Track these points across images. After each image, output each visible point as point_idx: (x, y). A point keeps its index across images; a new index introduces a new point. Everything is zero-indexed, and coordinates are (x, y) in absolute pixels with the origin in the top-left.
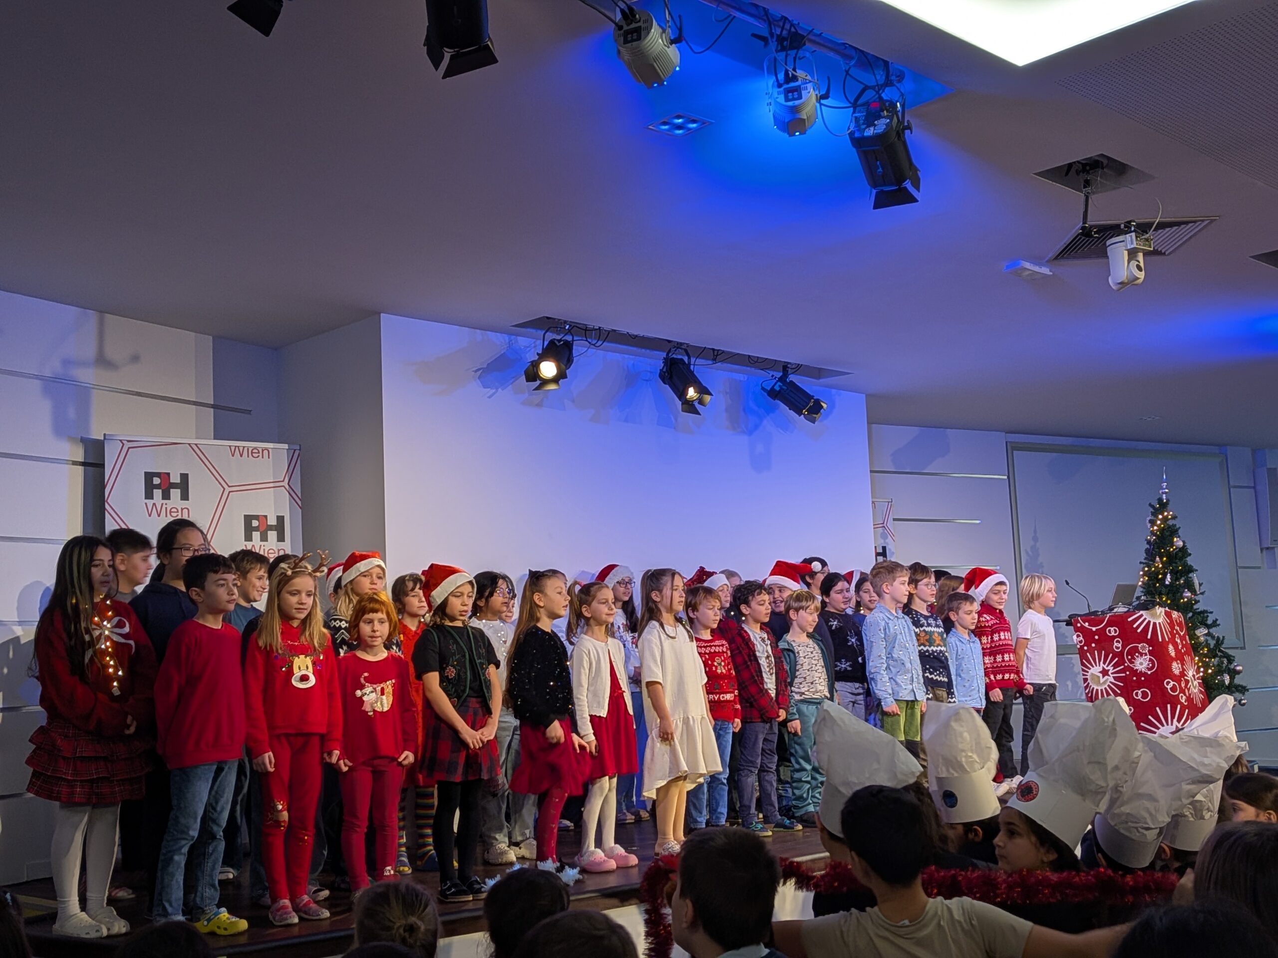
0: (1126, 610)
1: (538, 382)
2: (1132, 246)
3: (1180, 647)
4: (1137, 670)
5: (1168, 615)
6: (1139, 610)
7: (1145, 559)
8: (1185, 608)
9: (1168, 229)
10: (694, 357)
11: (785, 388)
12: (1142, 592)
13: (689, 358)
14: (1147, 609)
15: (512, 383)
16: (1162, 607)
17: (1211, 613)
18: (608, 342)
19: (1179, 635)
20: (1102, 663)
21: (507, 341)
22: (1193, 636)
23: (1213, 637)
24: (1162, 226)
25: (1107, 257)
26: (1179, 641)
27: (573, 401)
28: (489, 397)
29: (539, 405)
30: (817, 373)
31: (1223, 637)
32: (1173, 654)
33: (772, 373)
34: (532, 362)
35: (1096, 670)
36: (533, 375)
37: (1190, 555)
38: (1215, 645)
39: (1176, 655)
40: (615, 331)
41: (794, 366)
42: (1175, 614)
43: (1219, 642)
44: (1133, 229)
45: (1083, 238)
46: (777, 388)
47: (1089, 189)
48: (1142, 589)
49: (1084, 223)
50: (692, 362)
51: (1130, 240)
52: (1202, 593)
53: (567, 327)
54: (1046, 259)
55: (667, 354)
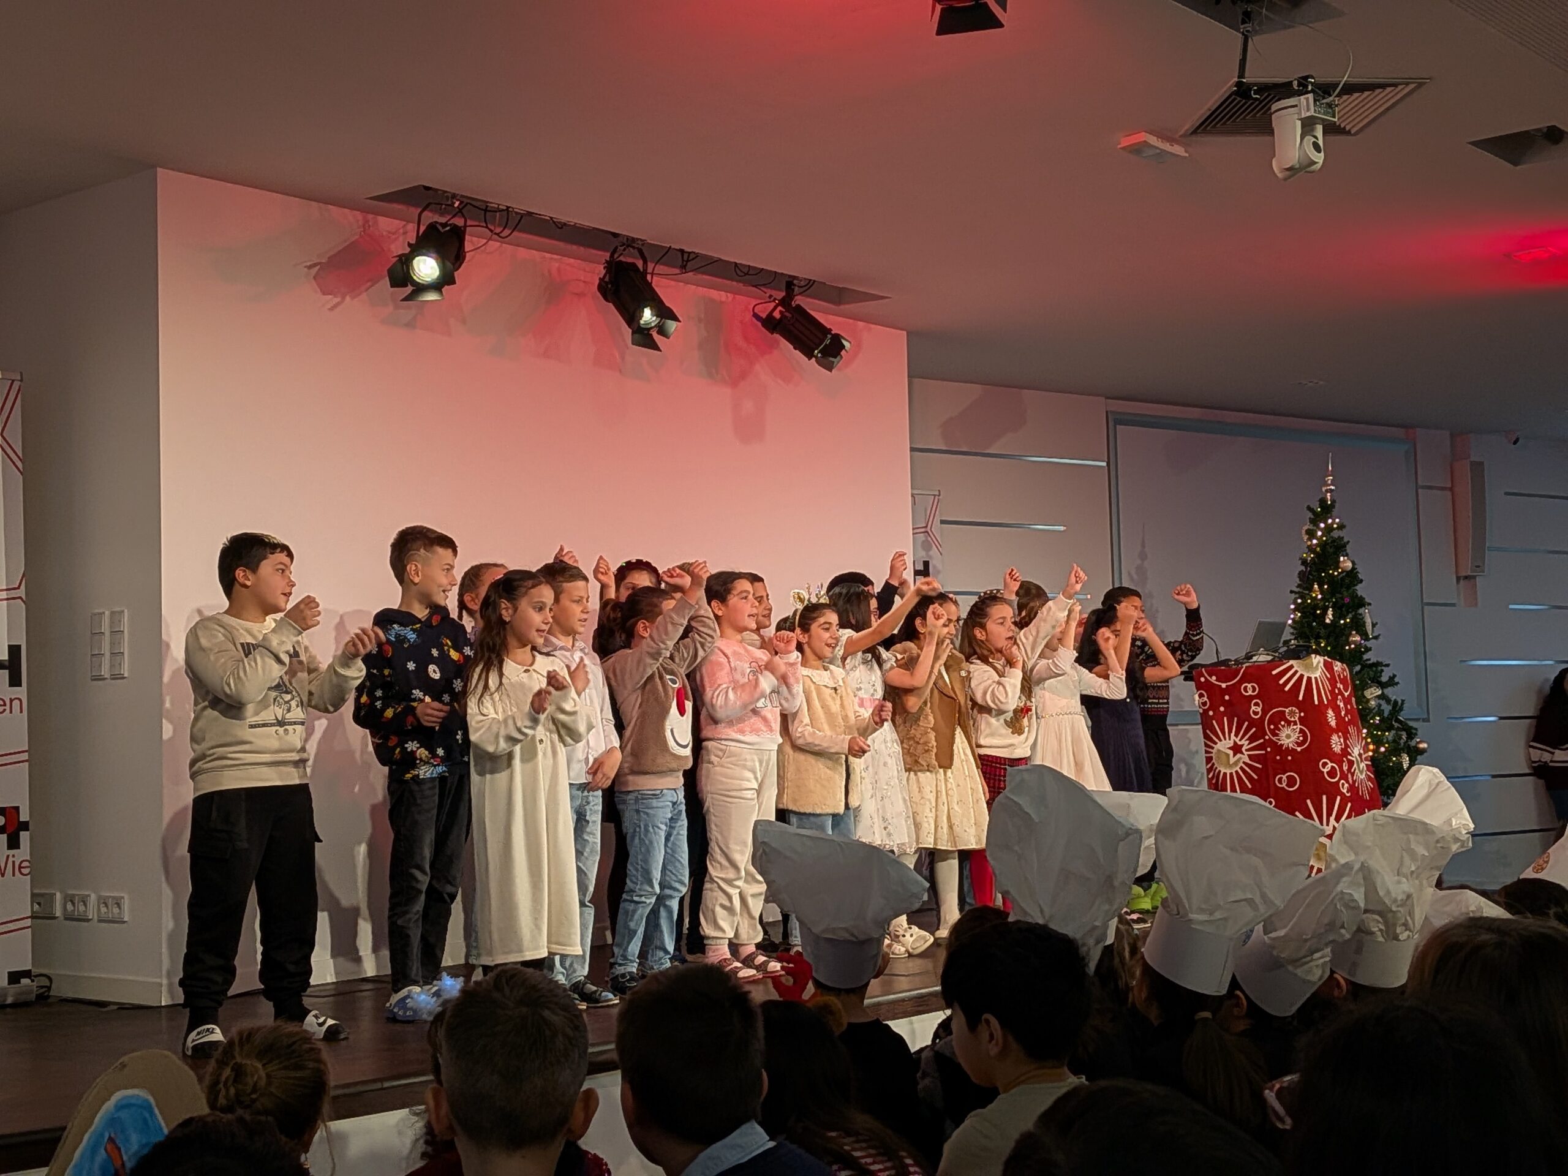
0: (1269, 658)
1: (409, 289)
2: (1308, 114)
3: (1343, 713)
4: (1282, 745)
5: (1328, 666)
6: (1289, 659)
7: (1299, 586)
8: (1353, 658)
9: (1356, 95)
10: (652, 262)
11: (787, 314)
12: (1292, 634)
13: (645, 262)
14: (1298, 658)
15: (367, 290)
16: (1320, 655)
17: (1387, 665)
18: (520, 231)
19: (1343, 695)
20: (1233, 734)
21: (361, 223)
22: (1361, 699)
23: (1388, 701)
24: (1349, 89)
25: (1271, 132)
26: (1342, 705)
27: (464, 322)
28: (332, 309)
29: (411, 325)
30: (838, 296)
31: (1403, 701)
32: (1333, 723)
33: (769, 292)
34: (400, 256)
35: (1223, 745)
36: (401, 276)
37: (1361, 581)
38: (1391, 713)
39: (1337, 724)
40: (530, 214)
41: (803, 283)
42: (1338, 666)
43: (1397, 708)
44: (1310, 88)
45: (1239, 99)
46: (777, 315)
47: (1248, 27)
48: (1292, 630)
49: (1241, 75)
51: (1306, 106)
52: (1376, 638)
53: (457, 204)
54: (1182, 132)
55: (612, 256)
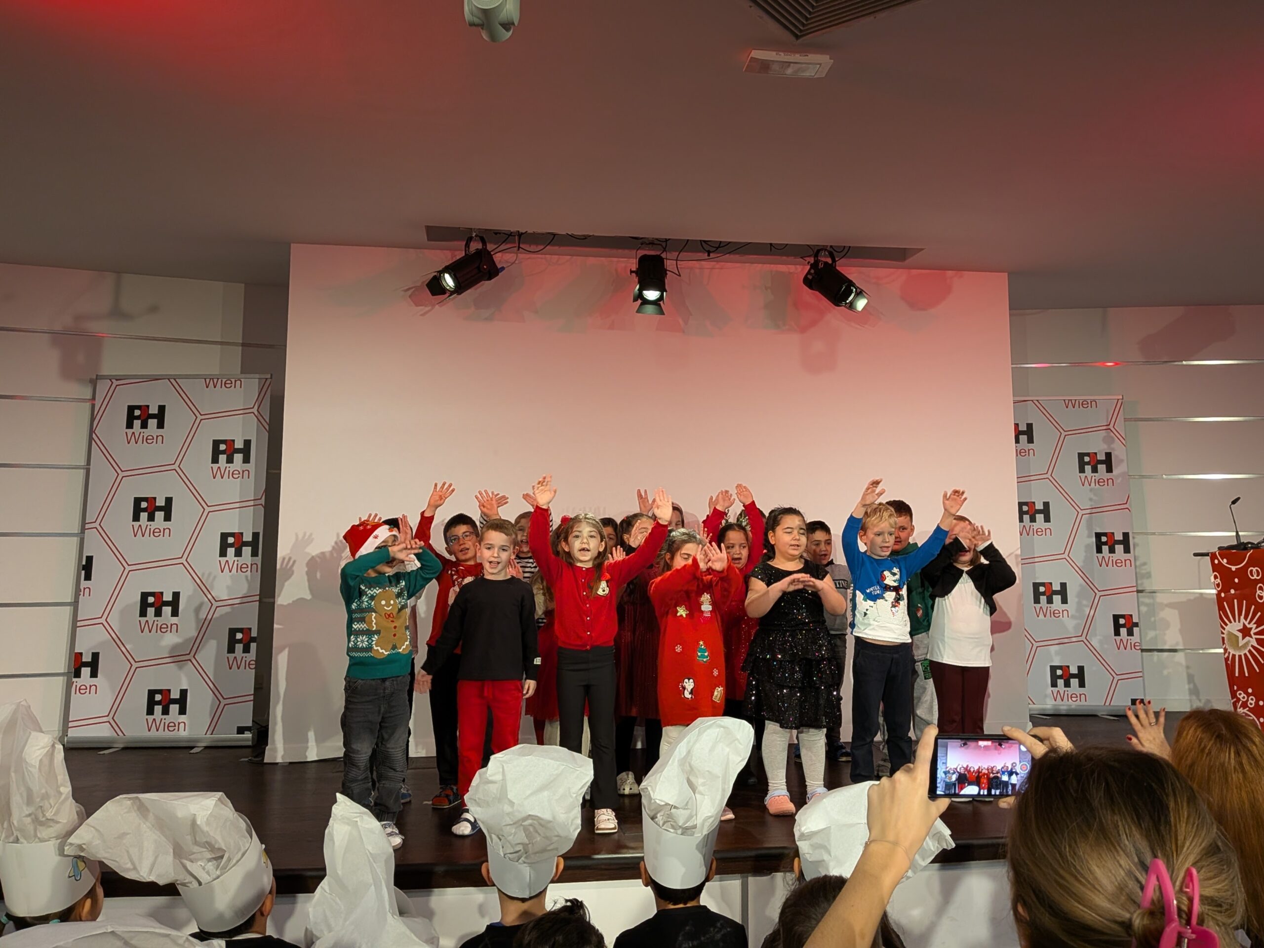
20: (1242, 617)
35: (1234, 627)
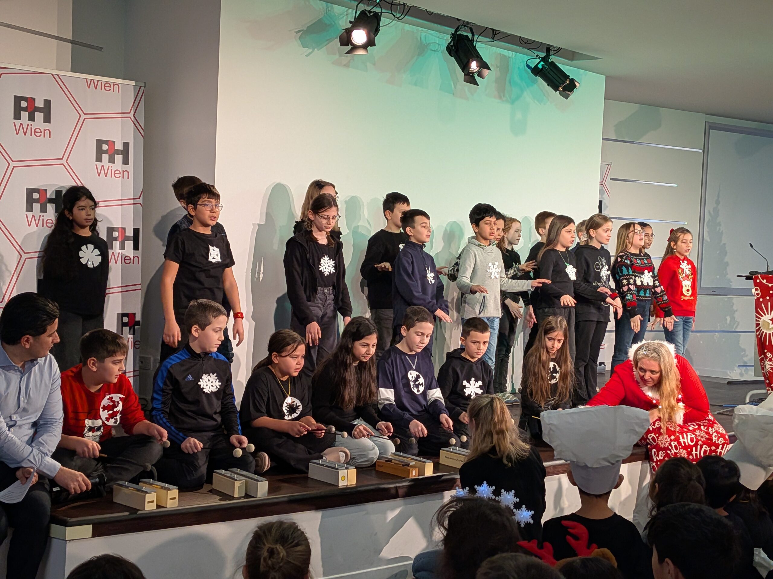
10: (477, 35)
11: (546, 66)
13: (473, 35)
15: (327, 45)
18: (409, 15)
21: (325, 8)
27: (374, 64)
28: (307, 56)
30: (572, 55)
33: (537, 53)
34: (346, 29)
36: (345, 39)
40: (414, 7)
41: (555, 49)
46: (540, 66)
50: (475, 39)
53: (378, 1)
55: (456, 31)
